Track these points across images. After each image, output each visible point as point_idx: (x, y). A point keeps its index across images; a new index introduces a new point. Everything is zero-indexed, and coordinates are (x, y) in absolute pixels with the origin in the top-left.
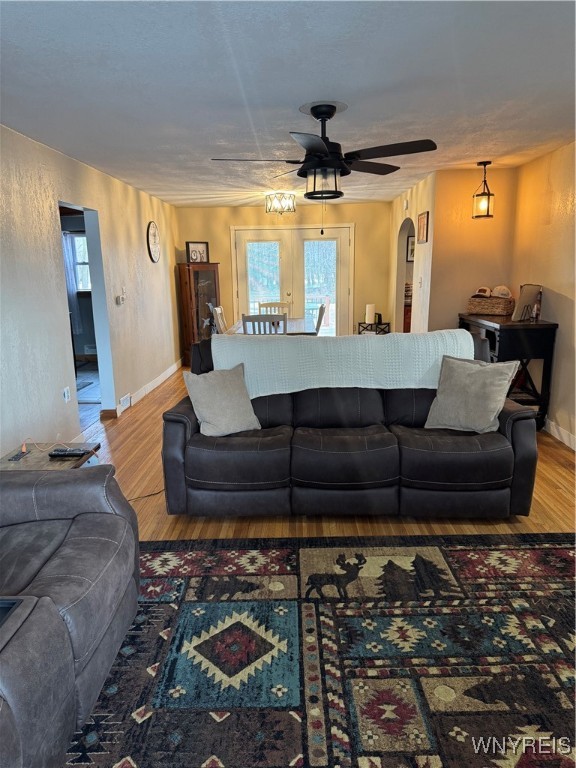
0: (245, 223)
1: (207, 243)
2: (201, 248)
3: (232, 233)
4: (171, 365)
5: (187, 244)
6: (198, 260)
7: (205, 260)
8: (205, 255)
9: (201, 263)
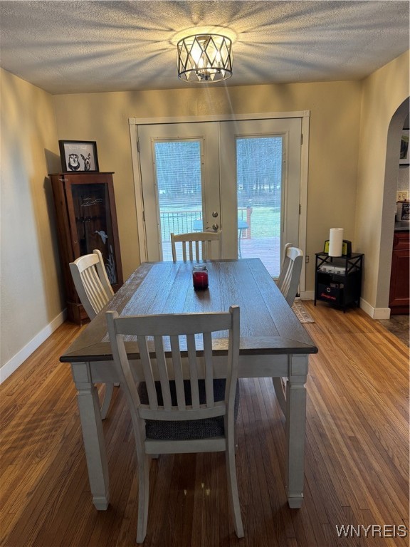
0: (152, 114)
1: (94, 144)
2: (86, 150)
3: (133, 128)
4: (42, 327)
5: (61, 143)
6: (82, 168)
7: (92, 168)
8: (92, 161)
9: (86, 172)
